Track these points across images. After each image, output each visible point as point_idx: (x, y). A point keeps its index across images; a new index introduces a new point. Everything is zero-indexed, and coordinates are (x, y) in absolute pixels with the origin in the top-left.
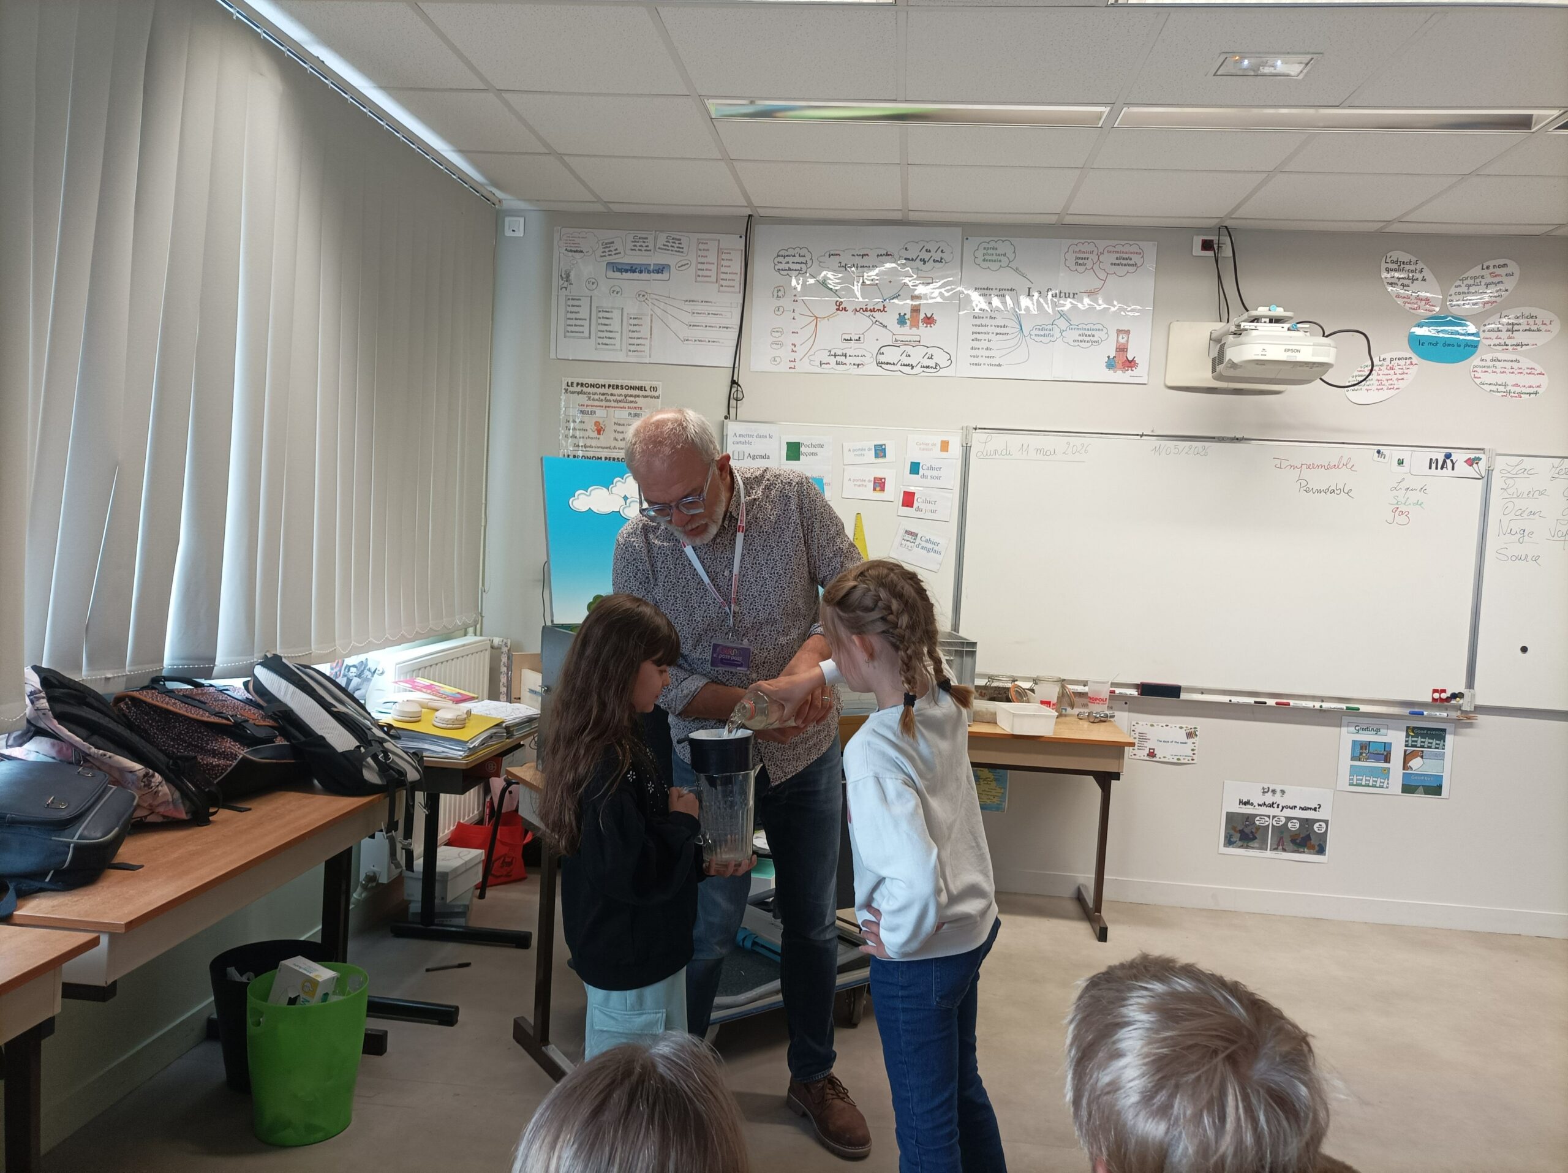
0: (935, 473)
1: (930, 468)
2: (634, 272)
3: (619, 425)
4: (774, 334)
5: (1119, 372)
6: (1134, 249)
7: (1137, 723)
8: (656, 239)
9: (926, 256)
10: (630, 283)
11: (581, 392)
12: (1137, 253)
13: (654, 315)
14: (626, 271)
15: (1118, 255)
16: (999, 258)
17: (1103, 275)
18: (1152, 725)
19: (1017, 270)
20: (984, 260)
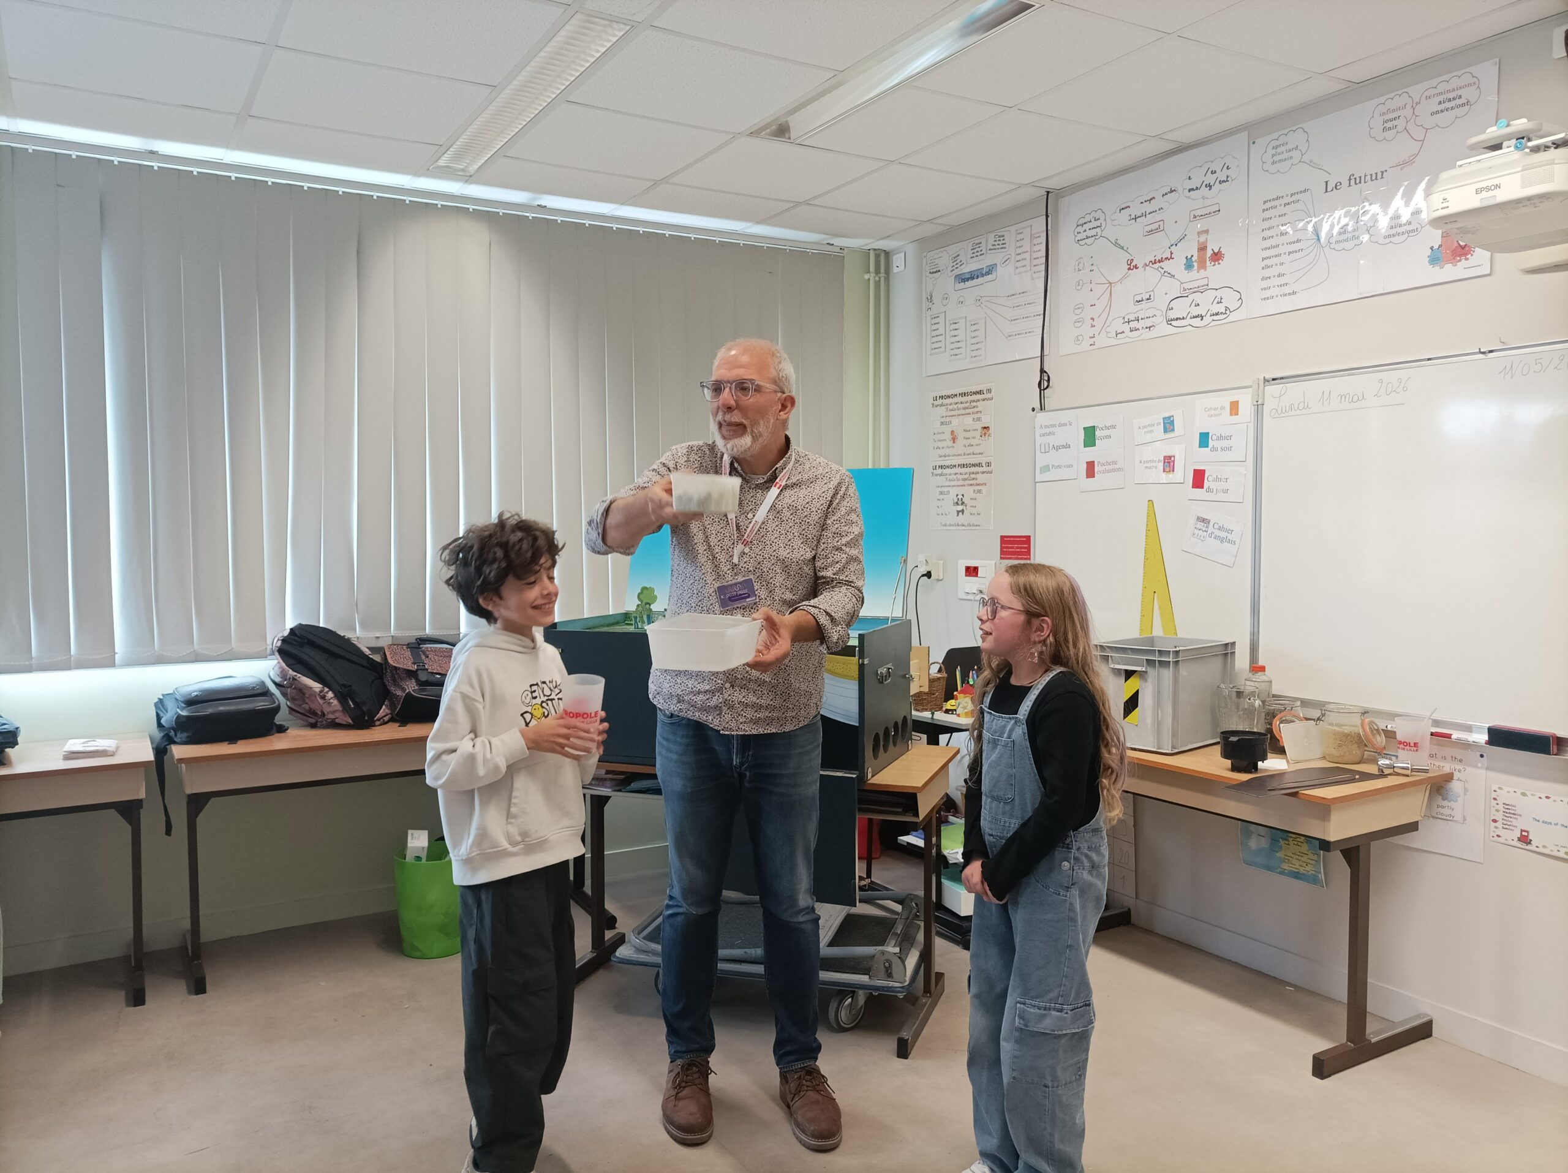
0: (1225, 443)
1: (1220, 438)
2: (973, 278)
3: (967, 431)
4: (1078, 312)
5: (1449, 266)
6: (1467, 79)
7: (1500, 788)
8: (987, 241)
9: (1210, 179)
10: (972, 290)
11: (942, 405)
12: (1470, 85)
13: (987, 318)
14: (968, 280)
15: (1441, 98)
17: (1419, 133)
18: (1524, 794)
19: (1311, 163)
20: (1274, 163)
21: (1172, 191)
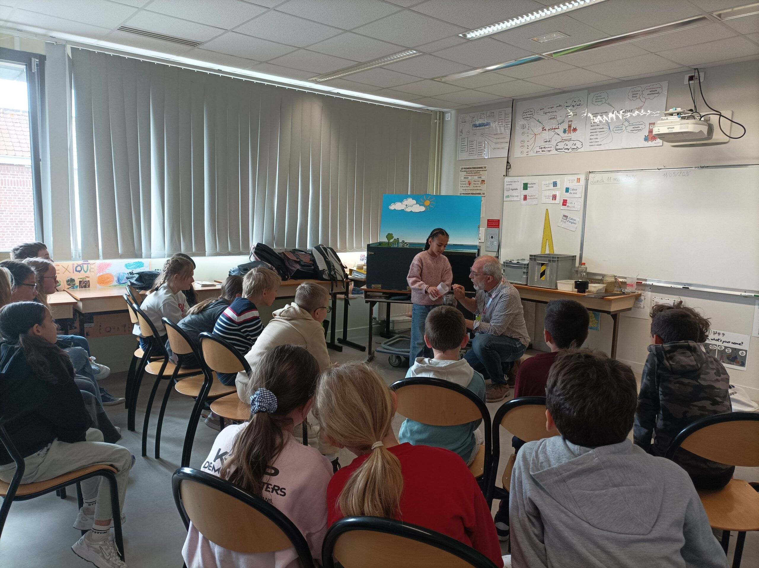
0: (574, 191)
1: (573, 190)
2: (480, 126)
3: (475, 181)
4: (522, 143)
5: (650, 142)
7: (655, 298)
8: (487, 113)
9: (574, 104)
10: (479, 130)
11: (465, 171)
12: (659, 88)
13: (485, 141)
14: (478, 127)
15: (651, 90)
16: (602, 100)
17: (643, 100)
18: (662, 299)
19: (609, 104)
20: (596, 102)
21: (560, 106)
